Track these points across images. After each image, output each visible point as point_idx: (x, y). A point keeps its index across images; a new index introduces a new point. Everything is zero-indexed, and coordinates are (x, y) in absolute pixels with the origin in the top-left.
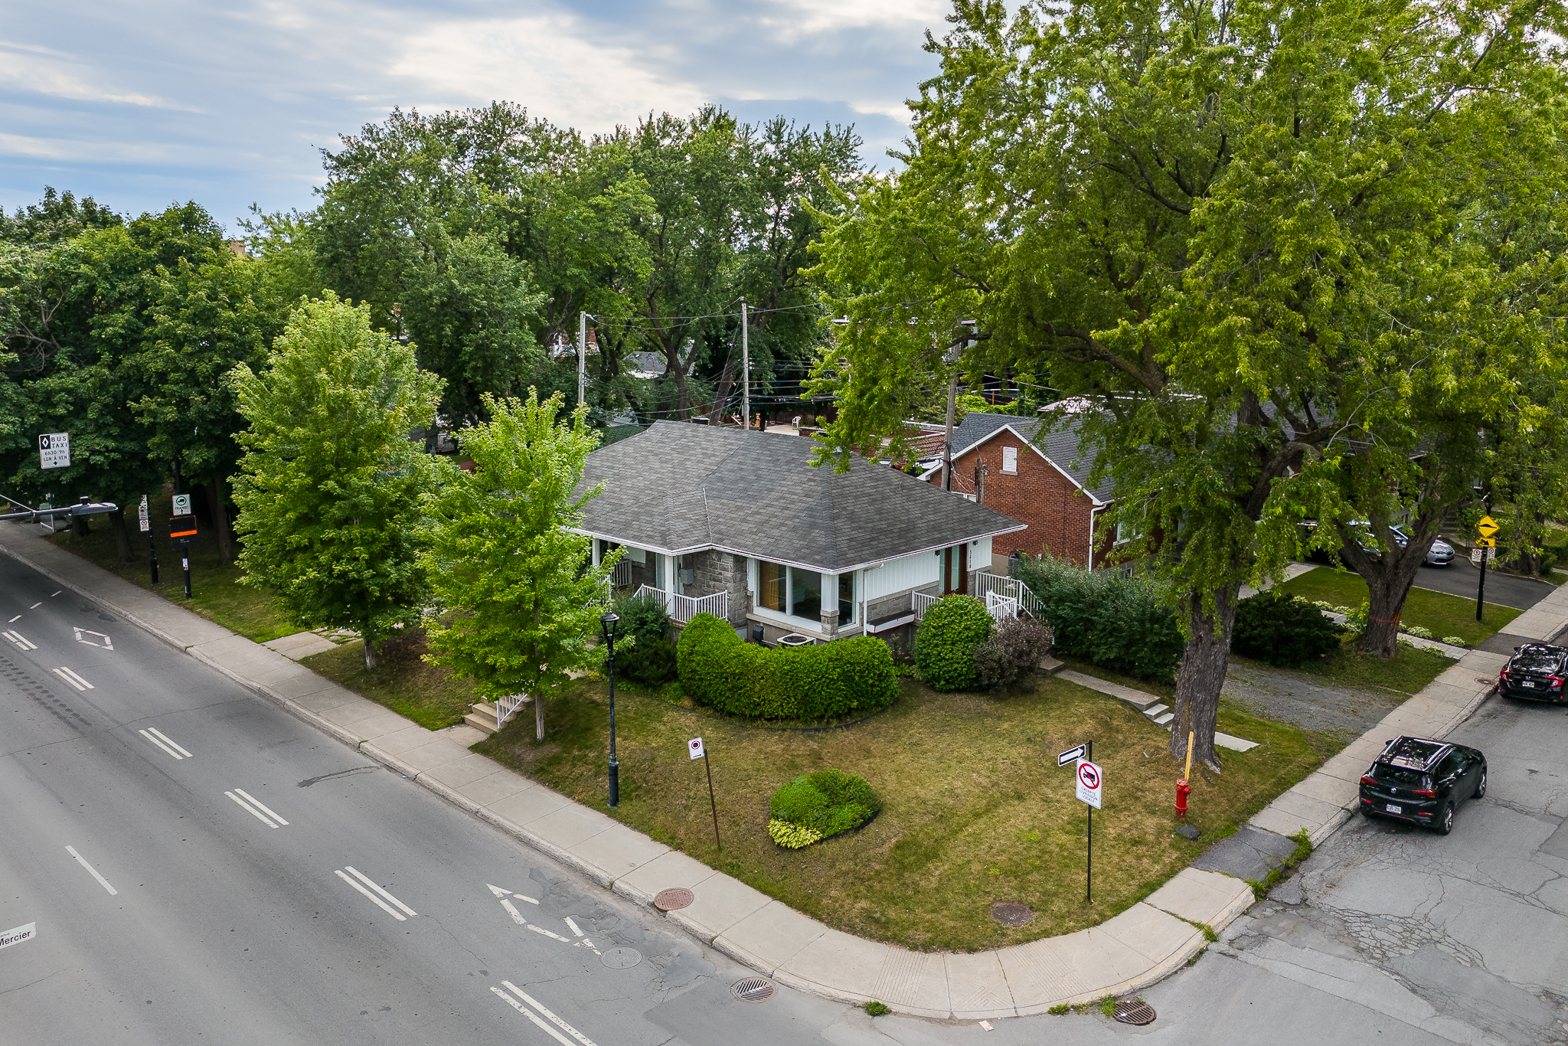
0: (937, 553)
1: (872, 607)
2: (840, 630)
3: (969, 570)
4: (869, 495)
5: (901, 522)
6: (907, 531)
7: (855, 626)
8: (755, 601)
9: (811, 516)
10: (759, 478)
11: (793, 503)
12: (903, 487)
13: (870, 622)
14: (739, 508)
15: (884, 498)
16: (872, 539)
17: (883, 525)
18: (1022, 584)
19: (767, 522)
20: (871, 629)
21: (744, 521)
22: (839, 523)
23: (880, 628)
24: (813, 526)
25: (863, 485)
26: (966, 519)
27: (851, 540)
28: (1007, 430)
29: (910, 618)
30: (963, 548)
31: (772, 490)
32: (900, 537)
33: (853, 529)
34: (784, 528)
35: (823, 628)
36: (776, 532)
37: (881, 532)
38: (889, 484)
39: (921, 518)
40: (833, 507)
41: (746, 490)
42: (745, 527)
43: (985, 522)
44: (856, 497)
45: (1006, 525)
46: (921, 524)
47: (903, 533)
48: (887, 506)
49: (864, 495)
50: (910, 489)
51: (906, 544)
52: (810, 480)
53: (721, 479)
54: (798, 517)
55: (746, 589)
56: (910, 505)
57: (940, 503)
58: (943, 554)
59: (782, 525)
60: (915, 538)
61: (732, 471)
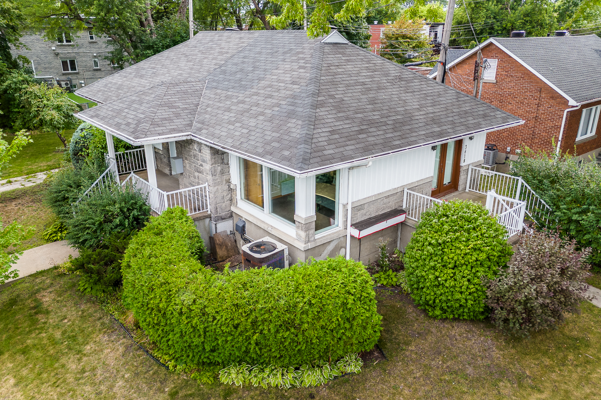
0: (434, 148)
1: (356, 208)
2: (317, 237)
3: (462, 164)
4: (364, 84)
5: (397, 113)
6: (403, 123)
7: (338, 229)
8: (239, 194)
9: (293, 104)
10: (255, 68)
11: (278, 90)
12: (401, 79)
13: (356, 225)
14: (228, 97)
15: (379, 88)
16: (361, 132)
17: (376, 116)
18: (521, 180)
19: (248, 111)
20: (356, 233)
21: (229, 110)
22: (322, 112)
23: (366, 232)
24: (291, 114)
25: (358, 74)
26: (466, 112)
27: (332, 132)
28: (491, 44)
29: (400, 218)
30: (459, 144)
31: (263, 79)
32: (395, 130)
33: (338, 119)
34: (261, 118)
35: (297, 234)
36: (252, 122)
37: (372, 123)
38: (387, 75)
39: (419, 110)
40: (318, 94)
41: (240, 80)
42: (227, 116)
43: (485, 116)
44: (348, 86)
45: (505, 120)
46: (419, 116)
47: (397, 126)
48: (382, 95)
49: (357, 83)
50: (408, 81)
51: (402, 137)
52: (300, 67)
53: (224, 72)
54: (279, 105)
55: (228, 182)
56: (408, 97)
57: (439, 95)
58: (439, 149)
59: (262, 114)
60: (411, 130)
61: (236, 64)
